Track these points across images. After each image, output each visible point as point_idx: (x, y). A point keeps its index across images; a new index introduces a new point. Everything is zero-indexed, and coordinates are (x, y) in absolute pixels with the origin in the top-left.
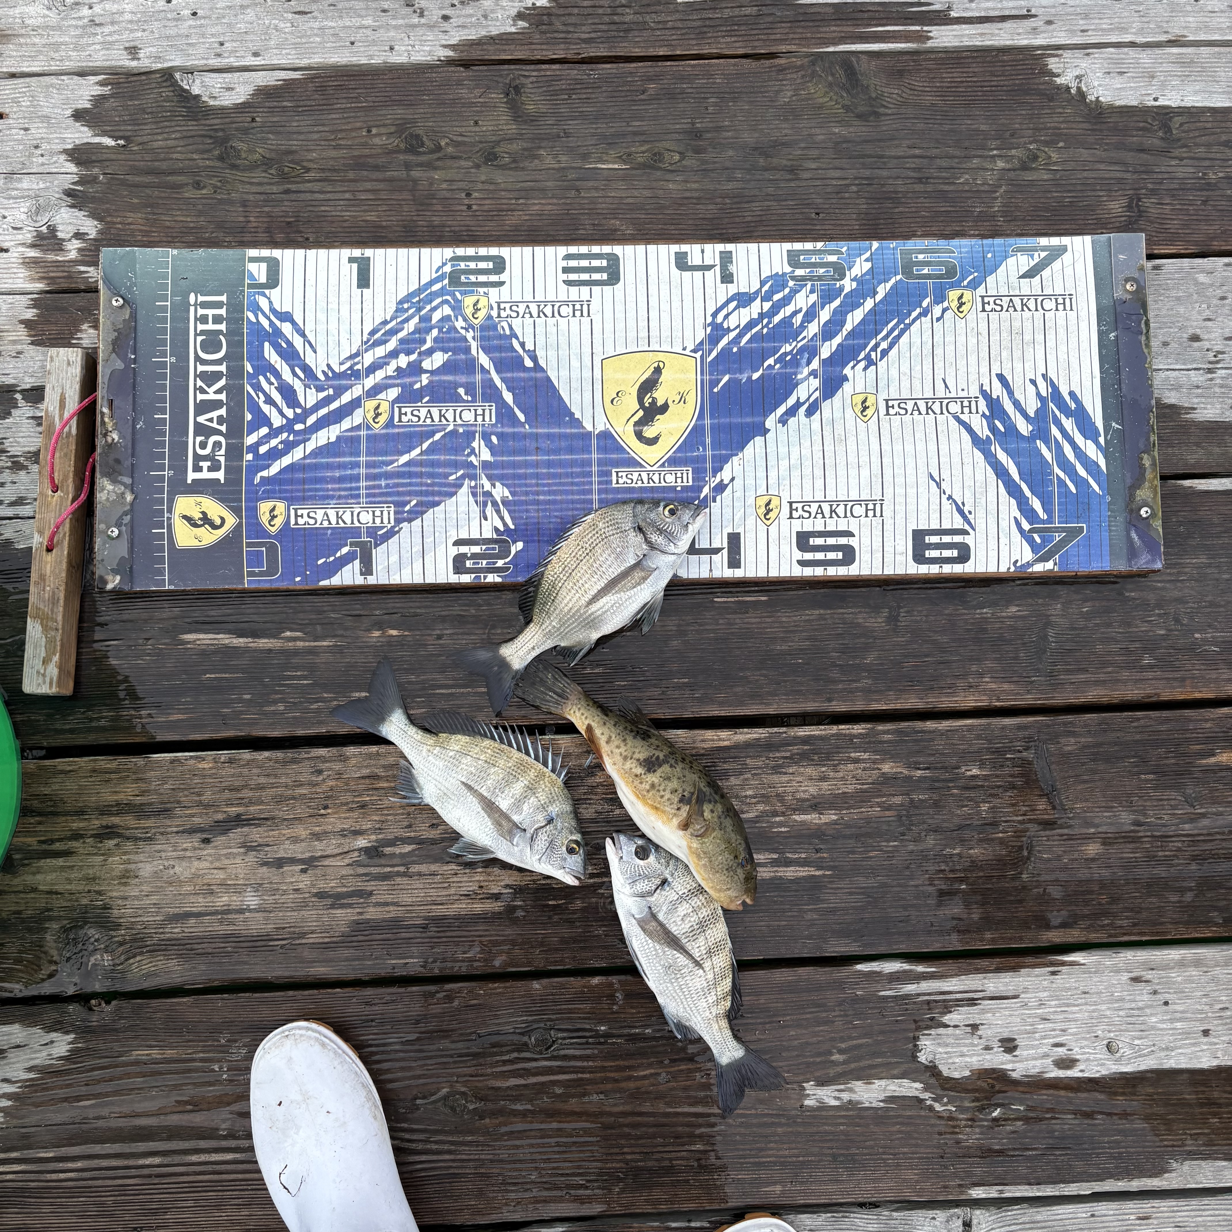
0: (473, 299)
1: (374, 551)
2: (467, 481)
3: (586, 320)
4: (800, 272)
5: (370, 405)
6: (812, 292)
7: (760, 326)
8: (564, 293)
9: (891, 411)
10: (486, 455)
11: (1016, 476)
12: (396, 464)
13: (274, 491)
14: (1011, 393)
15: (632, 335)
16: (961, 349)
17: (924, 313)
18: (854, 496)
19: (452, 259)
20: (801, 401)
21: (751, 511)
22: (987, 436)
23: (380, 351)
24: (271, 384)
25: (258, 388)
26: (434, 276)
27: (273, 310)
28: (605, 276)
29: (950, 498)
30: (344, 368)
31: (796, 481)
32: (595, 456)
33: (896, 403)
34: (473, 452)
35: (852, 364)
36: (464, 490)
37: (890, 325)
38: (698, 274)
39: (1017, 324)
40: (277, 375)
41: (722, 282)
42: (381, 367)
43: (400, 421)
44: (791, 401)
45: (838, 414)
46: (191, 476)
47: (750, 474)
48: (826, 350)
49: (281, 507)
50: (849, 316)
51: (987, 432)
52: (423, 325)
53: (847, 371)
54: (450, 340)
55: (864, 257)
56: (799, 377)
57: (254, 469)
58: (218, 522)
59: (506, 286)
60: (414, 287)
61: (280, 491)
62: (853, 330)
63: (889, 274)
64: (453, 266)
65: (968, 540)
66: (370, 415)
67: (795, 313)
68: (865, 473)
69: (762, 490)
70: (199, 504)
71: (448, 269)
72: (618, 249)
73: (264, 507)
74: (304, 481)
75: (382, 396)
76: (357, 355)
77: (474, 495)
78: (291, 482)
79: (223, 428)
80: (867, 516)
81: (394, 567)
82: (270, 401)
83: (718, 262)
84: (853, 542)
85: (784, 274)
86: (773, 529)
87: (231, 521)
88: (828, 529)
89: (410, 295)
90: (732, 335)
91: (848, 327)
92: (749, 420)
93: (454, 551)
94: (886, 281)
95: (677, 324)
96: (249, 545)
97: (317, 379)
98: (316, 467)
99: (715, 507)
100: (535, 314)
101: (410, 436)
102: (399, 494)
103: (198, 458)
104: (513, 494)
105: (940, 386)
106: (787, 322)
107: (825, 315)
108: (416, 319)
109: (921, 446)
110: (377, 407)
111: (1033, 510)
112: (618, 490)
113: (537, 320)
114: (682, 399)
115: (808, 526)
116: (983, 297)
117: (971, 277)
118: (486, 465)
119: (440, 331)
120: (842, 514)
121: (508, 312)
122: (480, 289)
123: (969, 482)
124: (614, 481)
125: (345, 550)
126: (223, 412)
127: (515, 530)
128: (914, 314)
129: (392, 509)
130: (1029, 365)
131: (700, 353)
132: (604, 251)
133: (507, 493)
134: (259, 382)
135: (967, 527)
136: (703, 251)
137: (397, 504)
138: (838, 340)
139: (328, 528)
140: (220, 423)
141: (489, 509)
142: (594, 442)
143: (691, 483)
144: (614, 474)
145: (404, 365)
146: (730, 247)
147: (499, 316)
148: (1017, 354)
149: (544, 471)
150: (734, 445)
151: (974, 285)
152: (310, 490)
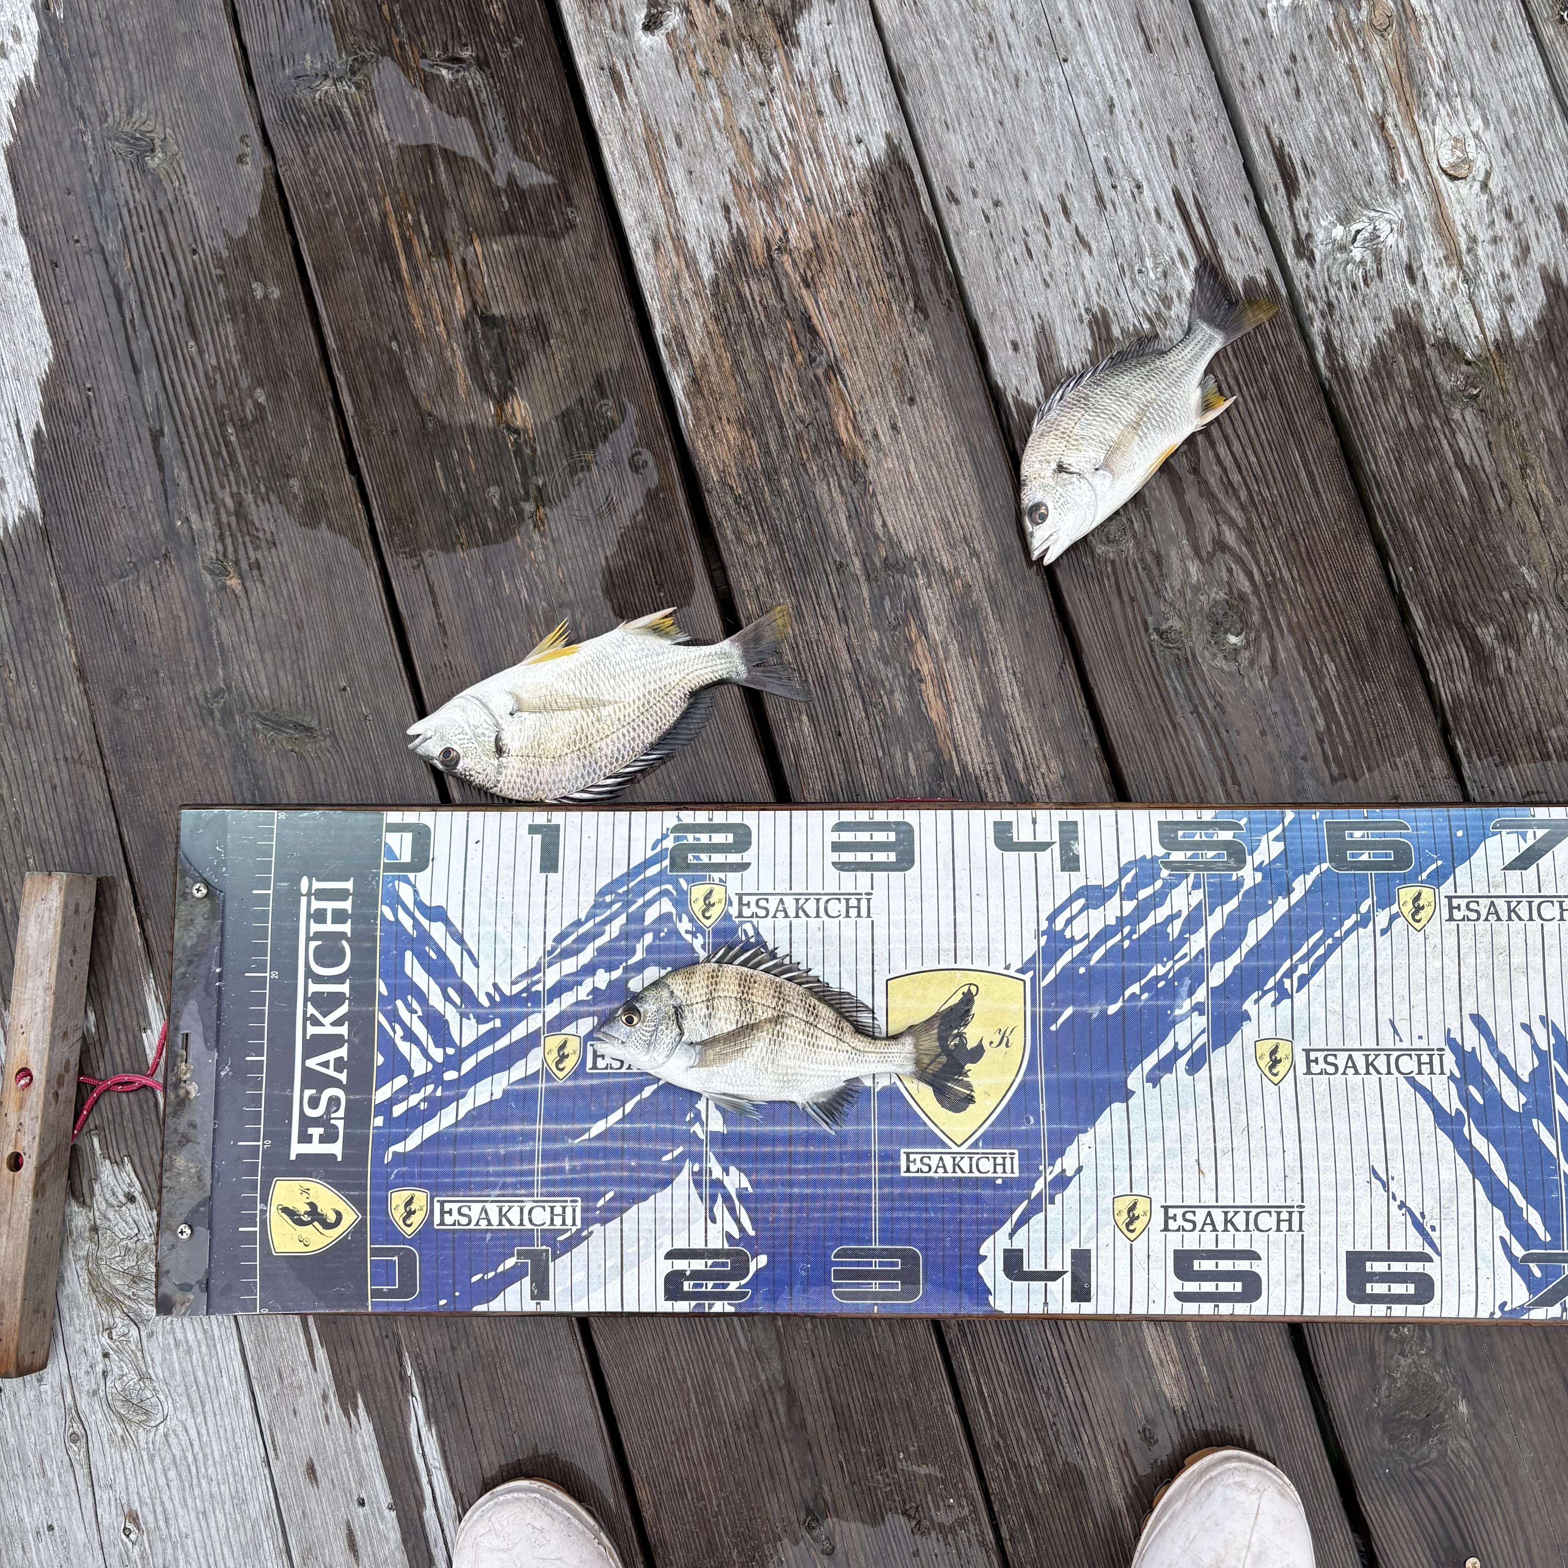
0: (705, 889)
1: (551, 1265)
2: (687, 1164)
3: (864, 922)
4: (1177, 856)
5: (553, 1042)
6: (1196, 886)
7: (1118, 937)
8: (834, 881)
9: (1315, 1068)
10: (717, 1124)
11: (1503, 1176)
12: (586, 1136)
13: (412, 1175)
14: (1493, 1044)
15: (931, 946)
16: (1418, 978)
17: (1364, 922)
18: (1259, 1199)
19: (676, 829)
20: (1181, 1047)
21: (1106, 1218)
22: (1458, 1112)
23: (570, 966)
24: (413, 1011)
25: (394, 1017)
26: (650, 854)
27: (419, 904)
28: (893, 857)
29: (1402, 1205)
30: (517, 989)
31: (1173, 1175)
32: (875, 1127)
33: (1320, 1055)
34: (697, 1118)
35: (1255, 996)
36: (684, 1177)
37: (1312, 940)
38: (1027, 857)
39: (1501, 940)
40: (423, 999)
41: (1063, 870)
42: (570, 988)
43: (595, 1067)
44: (1165, 1048)
45: (1235, 1071)
46: (297, 1149)
47: (1105, 1162)
48: (1217, 975)
49: (421, 1198)
50: (1252, 925)
51: (1457, 1104)
52: (633, 927)
53: (1249, 1006)
54: (668, 949)
55: (1273, 834)
56: (1177, 1012)
57: (386, 1139)
58: (332, 1218)
59: (753, 869)
60: (620, 870)
61: (421, 1175)
62: (1258, 945)
63: (1311, 860)
64: (677, 839)
65: (1431, 1269)
66: (552, 1058)
67: (1171, 918)
68: (1276, 1164)
69: (1123, 1188)
70: (306, 1191)
71: (669, 843)
72: (911, 816)
73: (398, 1199)
74: (454, 1161)
75: (570, 1029)
76: (536, 970)
77: (698, 1184)
78: (437, 1161)
79: (343, 1077)
80: (1278, 1230)
81: (580, 1290)
82: (410, 1036)
83: (1056, 838)
84: (1258, 1267)
85: (1154, 859)
86: (1140, 1246)
87: (350, 1216)
88: (1221, 1247)
89: (616, 883)
90: (1078, 949)
91: (1250, 942)
92: (1103, 1075)
93: (666, 1267)
94: (1306, 871)
95: (996, 931)
96: (375, 1252)
97: (479, 1005)
98: (472, 1139)
99: (1053, 1210)
100: (792, 912)
101: (608, 1090)
102: (589, 1182)
103: (306, 1122)
104: (755, 1184)
105: (1386, 1030)
106: (1159, 930)
107: (1215, 922)
108: (622, 919)
109: (1358, 1125)
110: (563, 1046)
111: (1529, 1228)
112: (909, 1182)
113: (795, 921)
114: (1004, 1040)
115: (1191, 1242)
116: (1450, 898)
117: (1434, 867)
118: (716, 1139)
119: (656, 937)
120: (1242, 1227)
121: (753, 908)
122: (713, 875)
123: (1431, 1183)
124: (903, 1168)
125: (510, 1263)
126: (343, 1052)
127: (756, 1238)
128: (1348, 924)
129: (579, 1204)
130: (1520, 1002)
131: (1031, 973)
132: (891, 819)
133: (745, 1183)
134: (395, 1010)
135: (1428, 1250)
136: (1034, 822)
137: (586, 1197)
138: (1235, 960)
139: (487, 1231)
140: (338, 1069)
141: (719, 1207)
142: (874, 1104)
143: (1017, 1174)
144: (903, 1157)
145: (603, 986)
146: (1074, 815)
147: (740, 915)
148: (1502, 985)
149: (801, 1149)
150: (1081, 1115)
151: (1438, 879)
152: (463, 1174)
